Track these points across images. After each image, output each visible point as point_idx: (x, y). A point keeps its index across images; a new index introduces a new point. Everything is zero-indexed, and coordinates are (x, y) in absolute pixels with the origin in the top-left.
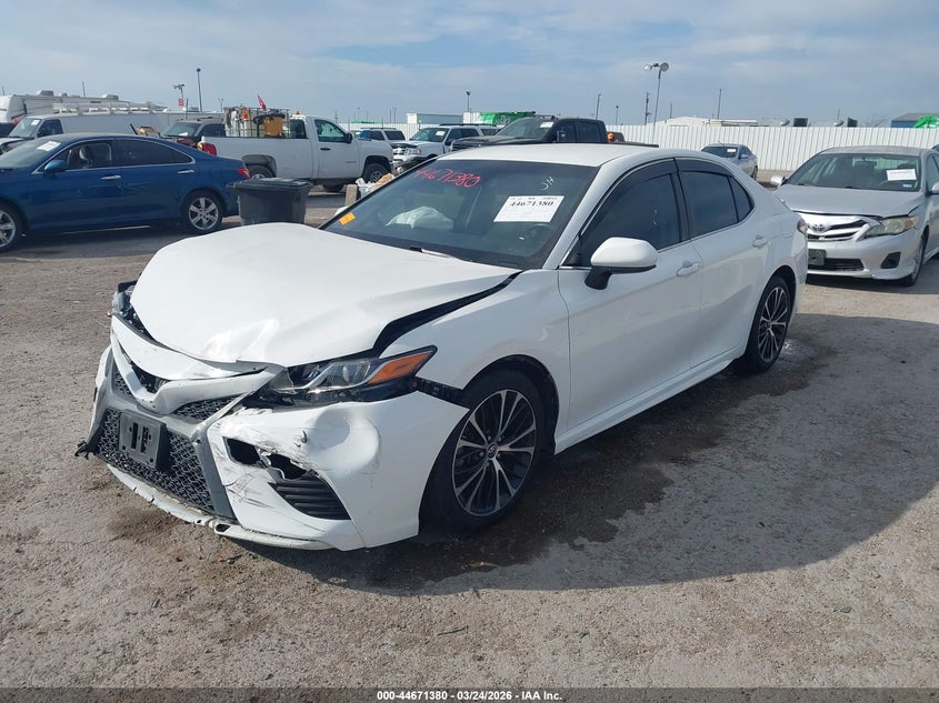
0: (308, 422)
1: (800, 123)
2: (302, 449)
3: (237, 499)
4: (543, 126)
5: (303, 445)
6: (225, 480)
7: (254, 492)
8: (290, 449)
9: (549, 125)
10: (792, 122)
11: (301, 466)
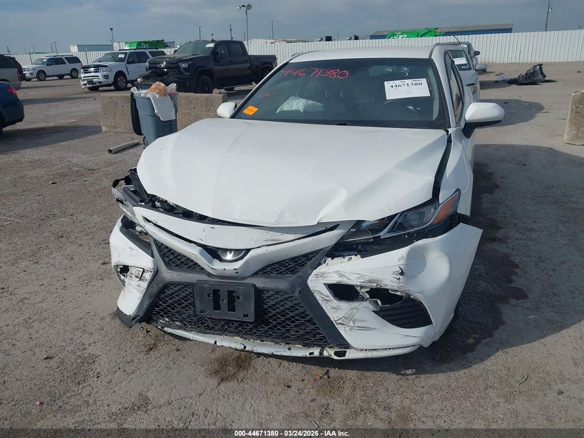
0: (399, 260)
1: (329, 39)
2: (401, 280)
3: (348, 329)
4: (207, 46)
5: (401, 277)
6: (333, 316)
7: (360, 321)
8: (390, 282)
9: (212, 45)
10: (324, 39)
11: (399, 293)
